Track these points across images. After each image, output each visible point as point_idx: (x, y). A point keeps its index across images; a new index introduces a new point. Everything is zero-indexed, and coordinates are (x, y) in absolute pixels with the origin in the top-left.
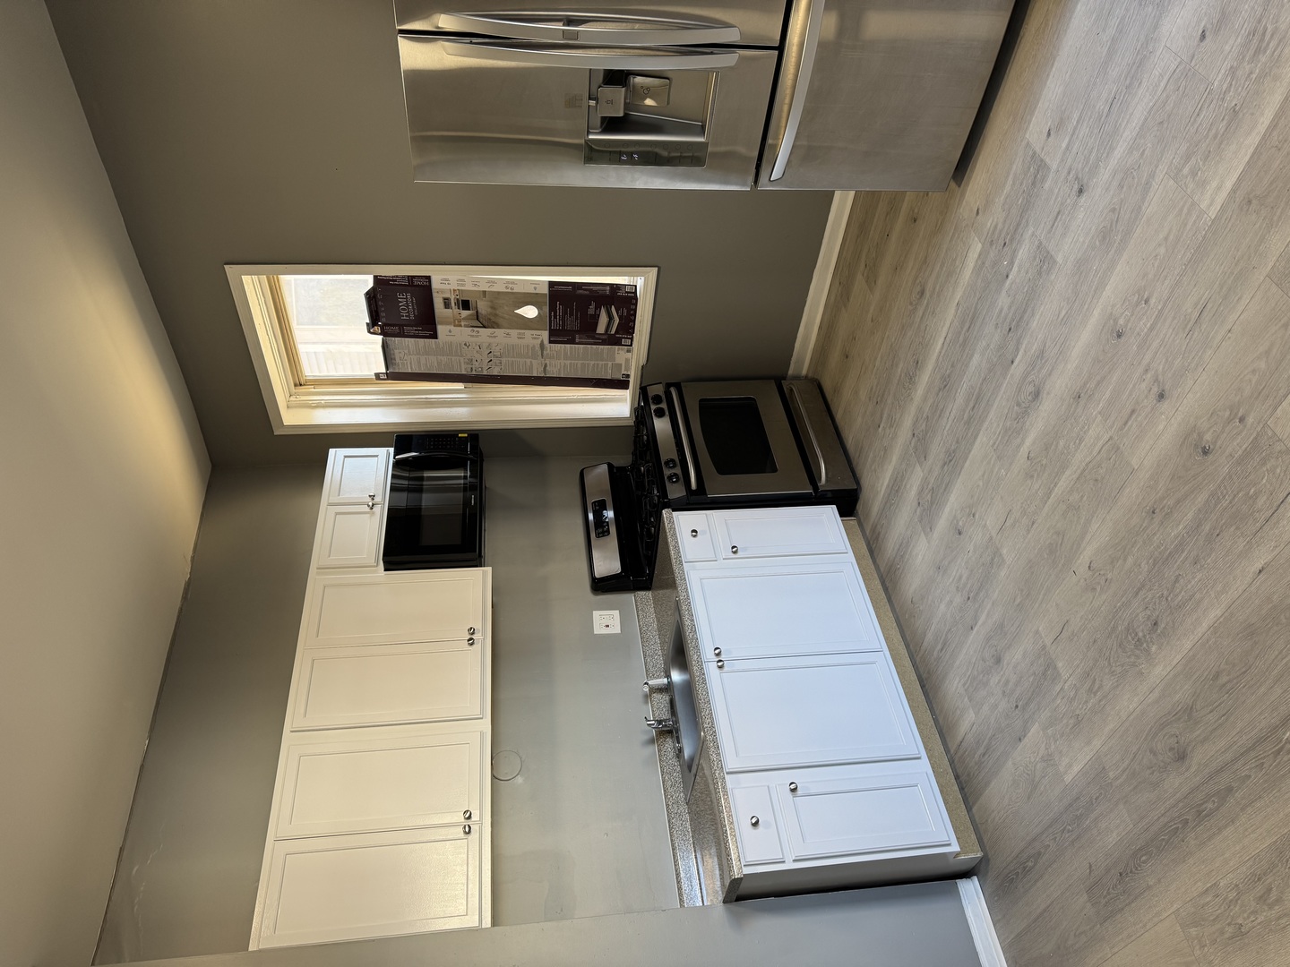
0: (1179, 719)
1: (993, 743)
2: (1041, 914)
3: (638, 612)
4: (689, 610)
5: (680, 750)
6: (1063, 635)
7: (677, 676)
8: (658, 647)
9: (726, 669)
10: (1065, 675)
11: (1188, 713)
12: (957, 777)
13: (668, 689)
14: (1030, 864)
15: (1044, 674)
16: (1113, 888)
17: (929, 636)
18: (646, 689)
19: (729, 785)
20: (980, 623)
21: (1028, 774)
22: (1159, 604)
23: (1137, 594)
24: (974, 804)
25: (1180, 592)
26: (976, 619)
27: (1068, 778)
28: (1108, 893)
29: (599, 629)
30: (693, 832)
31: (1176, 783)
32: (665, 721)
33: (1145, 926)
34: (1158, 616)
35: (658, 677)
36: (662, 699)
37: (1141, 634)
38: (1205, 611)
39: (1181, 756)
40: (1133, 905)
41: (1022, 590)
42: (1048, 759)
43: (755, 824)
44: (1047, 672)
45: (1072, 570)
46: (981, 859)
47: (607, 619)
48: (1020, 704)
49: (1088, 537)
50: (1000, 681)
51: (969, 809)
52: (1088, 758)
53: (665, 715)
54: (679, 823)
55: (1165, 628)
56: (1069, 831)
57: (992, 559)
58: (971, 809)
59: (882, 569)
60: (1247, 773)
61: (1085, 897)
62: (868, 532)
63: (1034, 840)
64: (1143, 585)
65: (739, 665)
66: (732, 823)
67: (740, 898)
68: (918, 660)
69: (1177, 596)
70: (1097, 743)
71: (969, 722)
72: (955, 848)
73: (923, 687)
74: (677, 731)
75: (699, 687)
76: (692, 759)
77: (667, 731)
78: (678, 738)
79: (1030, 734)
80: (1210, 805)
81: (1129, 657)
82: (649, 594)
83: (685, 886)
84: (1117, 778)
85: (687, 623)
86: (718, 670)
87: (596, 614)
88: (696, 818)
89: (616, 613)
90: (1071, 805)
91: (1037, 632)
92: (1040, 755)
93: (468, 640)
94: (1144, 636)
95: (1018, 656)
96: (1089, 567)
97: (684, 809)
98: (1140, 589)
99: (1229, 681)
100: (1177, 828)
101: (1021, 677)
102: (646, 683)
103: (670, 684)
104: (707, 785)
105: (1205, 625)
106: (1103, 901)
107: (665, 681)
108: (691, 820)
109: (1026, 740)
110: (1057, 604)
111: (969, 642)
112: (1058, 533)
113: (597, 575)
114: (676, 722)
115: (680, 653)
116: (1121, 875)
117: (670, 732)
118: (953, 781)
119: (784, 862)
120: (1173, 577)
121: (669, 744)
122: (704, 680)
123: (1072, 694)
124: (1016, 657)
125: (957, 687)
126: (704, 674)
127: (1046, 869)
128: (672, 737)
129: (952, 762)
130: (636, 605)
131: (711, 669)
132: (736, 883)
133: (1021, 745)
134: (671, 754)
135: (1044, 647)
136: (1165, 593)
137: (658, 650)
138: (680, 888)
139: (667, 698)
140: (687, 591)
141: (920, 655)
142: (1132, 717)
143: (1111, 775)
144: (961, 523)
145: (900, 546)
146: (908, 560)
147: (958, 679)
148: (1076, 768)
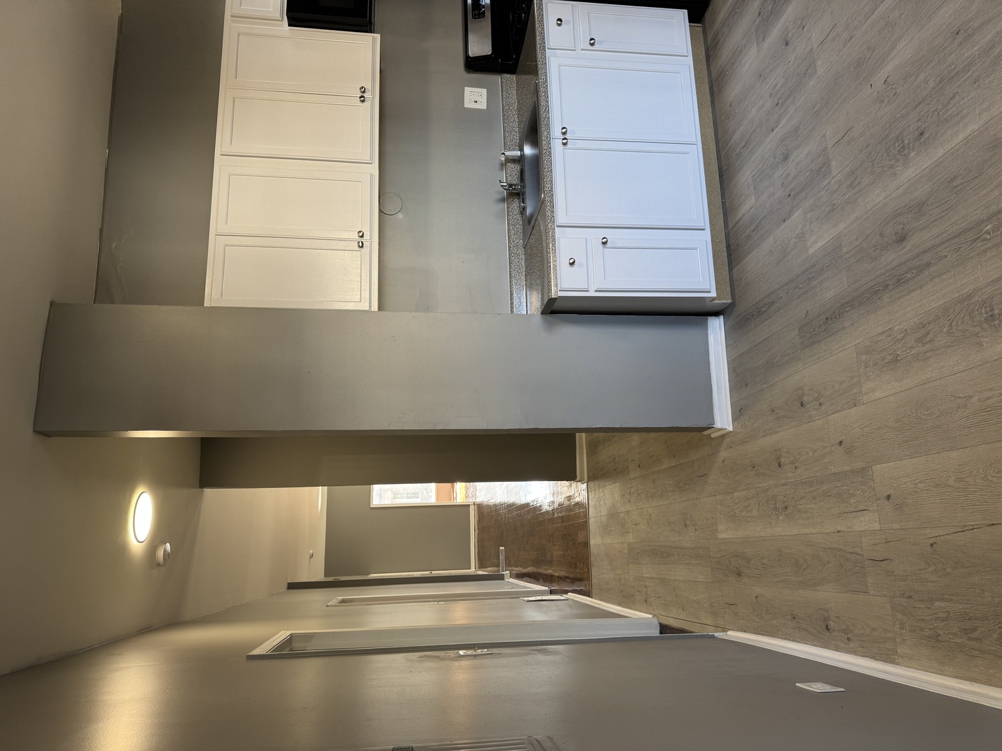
0: (911, 211)
1: (763, 223)
2: (762, 342)
3: (502, 92)
4: (546, 92)
5: (524, 209)
6: (844, 140)
7: (528, 150)
8: (516, 124)
9: (569, 146)
10: (834, 172)
11: (919, 207)
12: (728, 247)
13: (520, 160)
14: (764, 309)
15: (819, 171)
16: (818, 328)
17: (737, 136)
18: (503, 158)
19: (557, 235)
20: (781, 125)
21: (782, 247)
22: (931, 117)
23: (916, 107)
24: (736, 266)
25: (952, 108)
26: (778, 122)
27: (811, 251)
28: (814, 330)
29: (468, 104)
30: (526, 267)
31: (890, 258)
32: (515, 185)
33: (832, 352)
34: (926, 128)
35: (514, 150)
36: (514, 169)
37: (906, 142)
38: (965, 125)
39: (901, 239)
40: (829, 339)
41: (823, 99)
42: (801, 236)
43: (572, 264)
44: (822, 168)
45: (870, 83)
46: (730, 304)
47: (476, 97)
48: (793, 193)
49: (893, 54)
50: (782, 174)
51: (731, 269)
52: (832, 237)
53: (515, 180)
54: (516, 260)
55: (928, 138)
56: (800, 288)
57: (807, 70)
58: (732, 269)
59: (713, 75)
60: (946, 254)
61: (797, 332)
62: (709, 38)
63: (773, 293)
64: (924, 100)
65: (580, 144)
66: (555, 261)
67: (553, 312)
68: (723, 155)
69: (947, 111)
70: (842, 226)
71: (749, 205)
72: (713, 294)
73: (721, 176)
74: (524, 194)
75: (545, 158)
76: (532, 216)
77: (514, 194)
78: (523, 199)
79: (793, 217)
80: (909, 275)
81: (890, 160)
82: (514, 77)
83: (515, 302)
84: (847, 253)
85: (543, 103)
86: (562, 146)
87: (467, 90)
88: (529, 257)
89: (484, 91)
90: (807, 270)
91: (824, 136)
92: (796, 233)
93: (360, 97)
94: (909, 144)
95: (802, 155)
96: (885, 81)
97: (521, 251)
98: (920, 103)
99: (961, 184)
100: (879, 290)
101: (800, 172)
102: (503, 154)
103: (522, 156)
104: (540, 235)
105: (961, 137)
106: (808, 336)
107: (519, 153)
108: (526, 259)
109: (788, 222)
110: (848, 113)
111: (767, 141)
112: (869, 49)
113: (471, 54)
114: (523, 187)
115: (533, 130)
116: (827, 319)
117: (518, 194)
118: (725, 249)
119: (588, 291)
120: (951, 94)
121: (516, 204)
122: (550, 153)
123: (835, 188)
124: (801, 156)
125: (747, 178)
126: (550, 148)
127: (775, 313)
128: (519, 199)
129: (727, 236)
130: (502, 86)
131: (557, 145)
132: (552, 301)
133: (784, 225)
134: (517, 211)
135: (825, 149)
136: (940, 107)
137: (516, 128)
138: (512, 303)
139: (518, 167)
140: (546, 75)
141: (726, 150)
142: (875, 208)
143: (845, 250)
144: (790, 35)
145: (734, 54)
146: (737, 67)
147: (750, 172)
148: (820, 244)
